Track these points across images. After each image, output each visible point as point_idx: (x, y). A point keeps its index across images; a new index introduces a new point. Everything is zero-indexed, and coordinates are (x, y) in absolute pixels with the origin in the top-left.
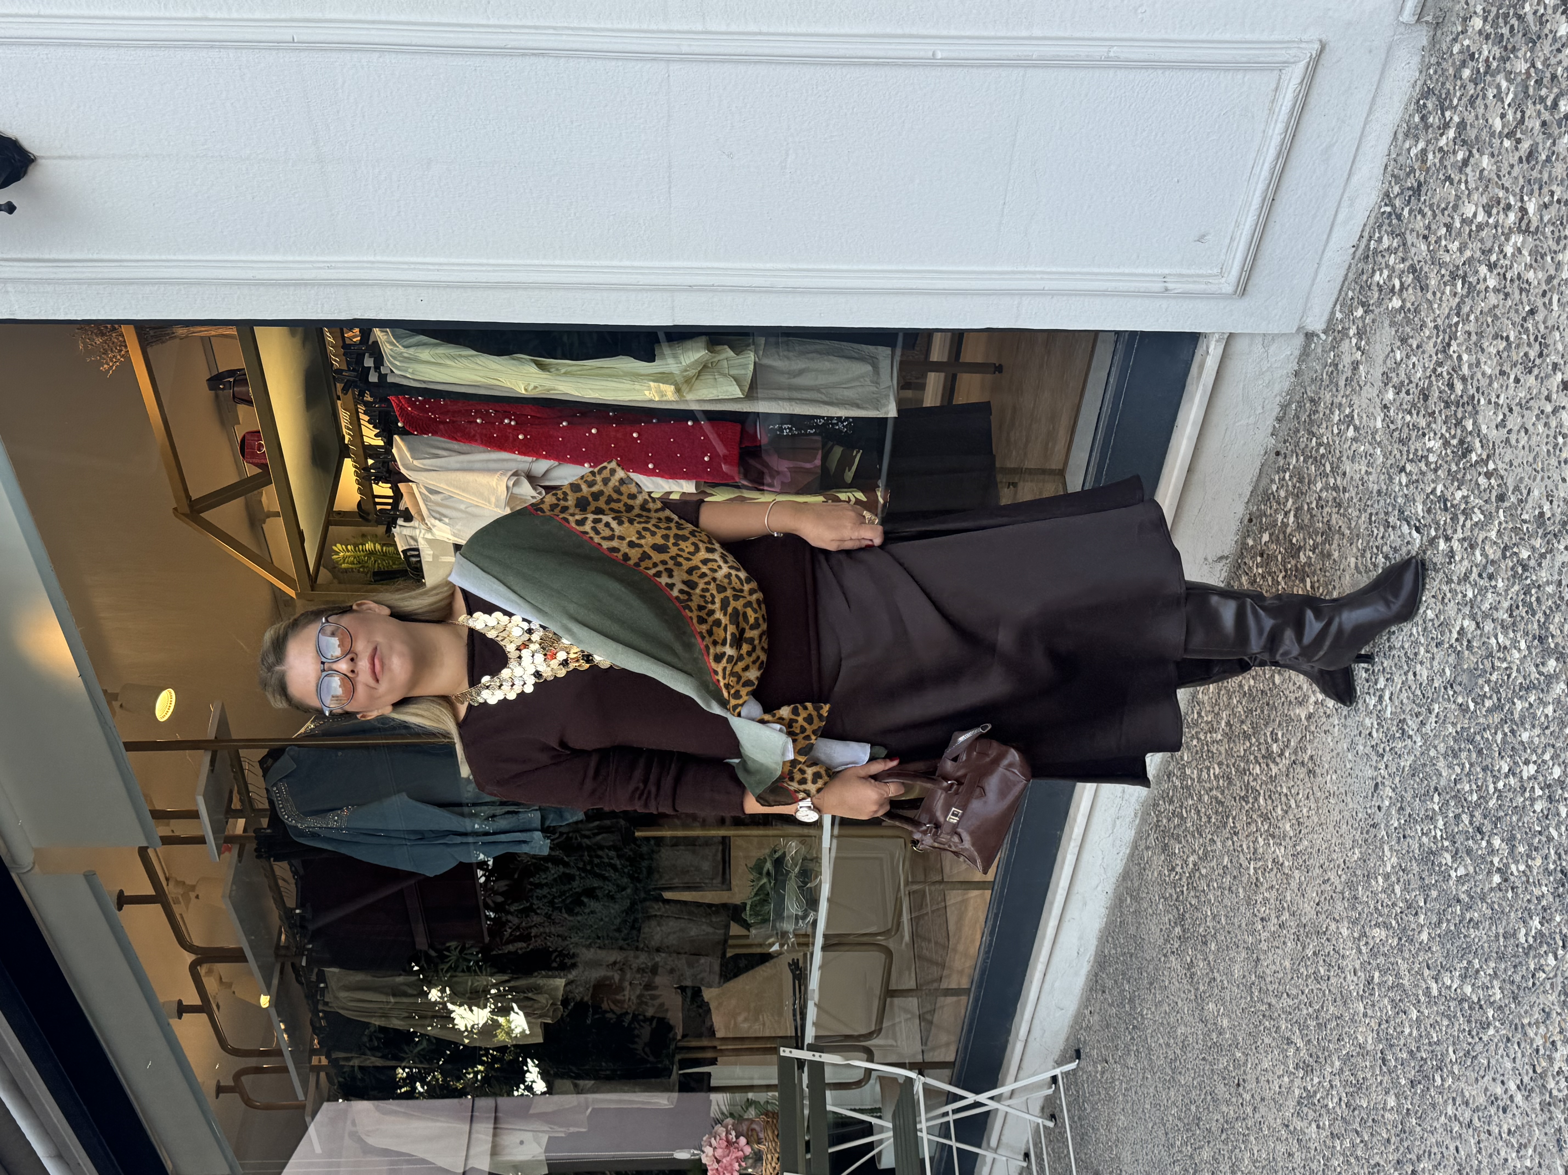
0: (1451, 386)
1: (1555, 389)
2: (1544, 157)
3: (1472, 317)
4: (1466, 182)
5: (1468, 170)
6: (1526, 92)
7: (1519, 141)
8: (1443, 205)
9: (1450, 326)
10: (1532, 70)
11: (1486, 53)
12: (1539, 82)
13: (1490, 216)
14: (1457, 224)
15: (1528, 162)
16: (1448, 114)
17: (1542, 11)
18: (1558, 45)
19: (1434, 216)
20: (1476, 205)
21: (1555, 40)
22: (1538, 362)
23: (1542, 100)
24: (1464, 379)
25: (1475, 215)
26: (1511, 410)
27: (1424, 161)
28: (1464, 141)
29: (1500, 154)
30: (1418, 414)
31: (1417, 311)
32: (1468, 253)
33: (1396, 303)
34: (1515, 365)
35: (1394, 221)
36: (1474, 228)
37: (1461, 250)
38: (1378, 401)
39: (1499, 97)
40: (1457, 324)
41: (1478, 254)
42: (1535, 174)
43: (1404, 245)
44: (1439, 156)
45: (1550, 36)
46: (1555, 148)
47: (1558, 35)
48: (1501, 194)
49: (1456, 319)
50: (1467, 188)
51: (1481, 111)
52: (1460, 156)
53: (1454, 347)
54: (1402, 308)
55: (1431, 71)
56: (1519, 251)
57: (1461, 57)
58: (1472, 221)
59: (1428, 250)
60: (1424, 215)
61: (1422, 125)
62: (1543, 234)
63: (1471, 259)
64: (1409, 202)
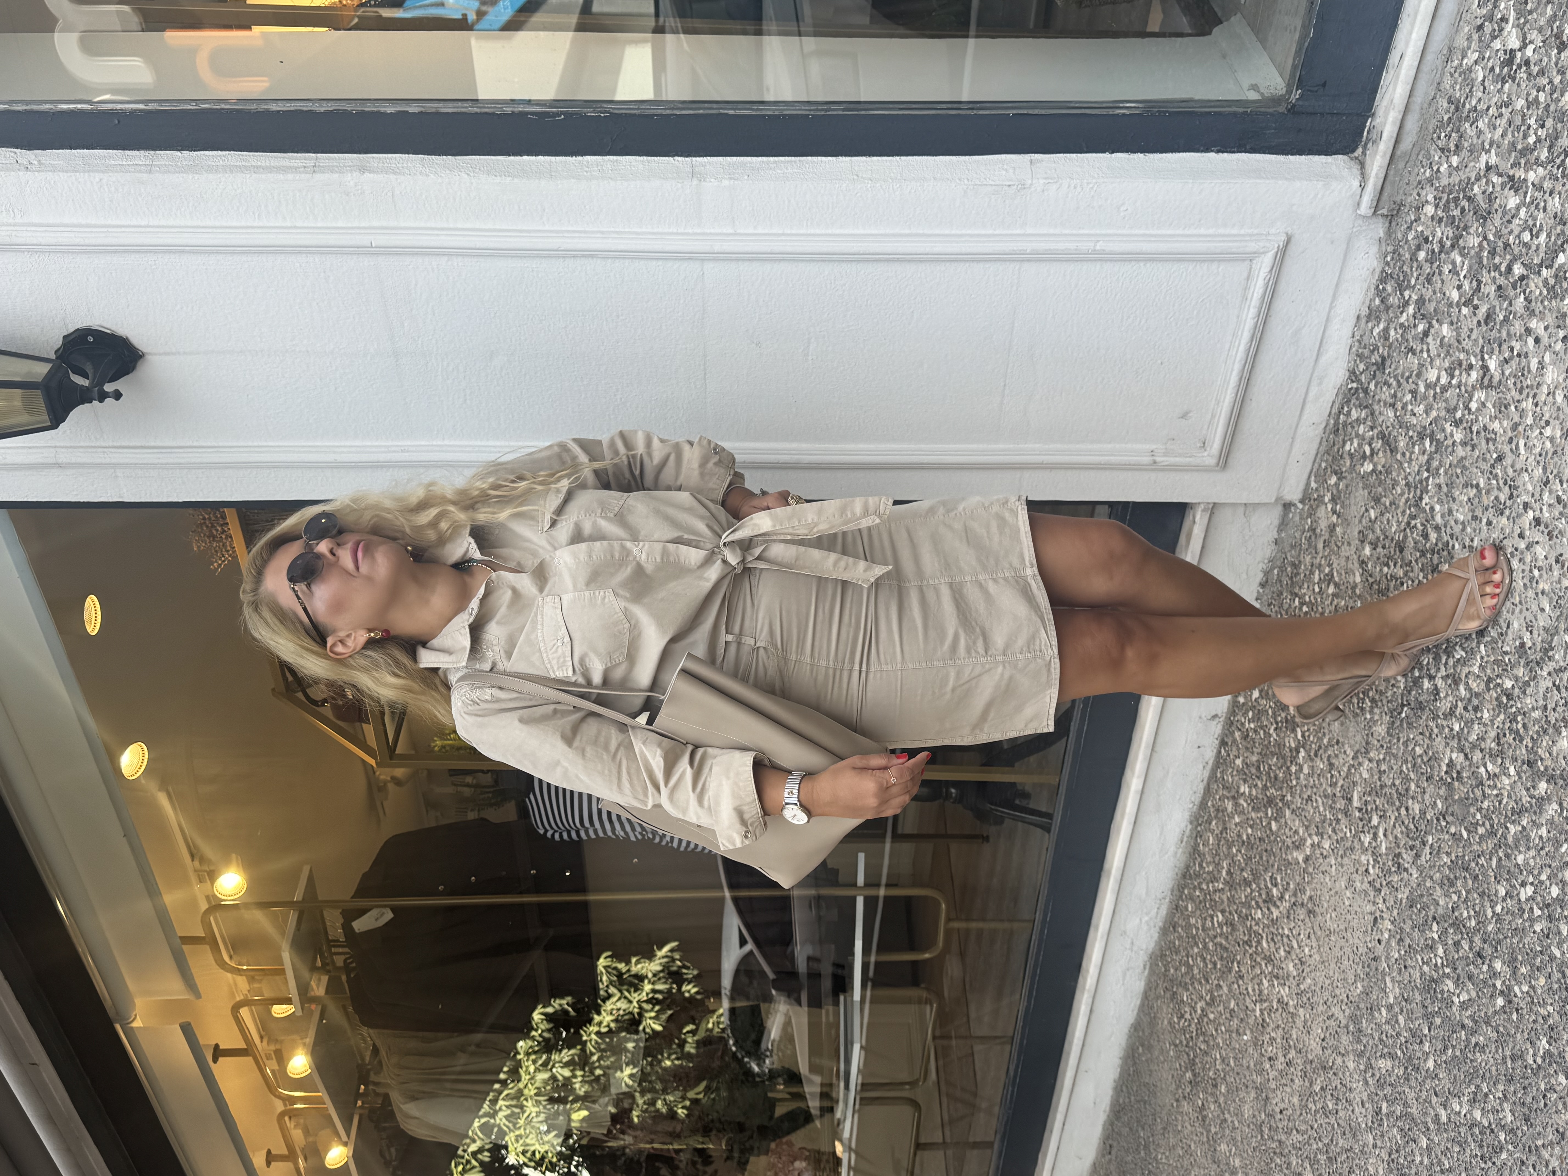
0: (1426, 536)
1: (1527, 526)
2: (1501, 318)
3: (1442, 471)
4: (1428, 351)
5: (1430, 339)
6: (1480, 262)
7: (1476, 307)
8: (1407, 374)
9: (1421, 482)
10: (1485, 243)
11: (1439, 235)
12: (1493, 253)
13: (1452, 377)
14: (1422, 389)
15: (1486, 324)
16: (1407, 294)
17: (1491, 189)
18: (1508, 217)
19: (1399, 385)
20: (1439, 369)
21: (1504, 213)
22: (1508, 503)
23: (1497, 268)
24: (1437, 528)
25: (1438, 378)
27: (1387, 338)
28: (1423, 315)
29: (1458, 320)
30: (1395, 565)
31: (1388, 472)
32: (1434, 414)
33: (1368, 467)
34: (1487, 509)
35: (1361, 395)
36: (1438, 390)
37: (1427, 412)
38: (1355, 557)
39: (1454, 271)
40: (1427, 478)
41: (1443, 413)
42: (1494, 334)
43: (1372, 414)
44: (1400, 331)
45: (1500, 211)
46: (1512, 309)
47: (1508, 208)
48: (1462, 356)
49: (1426, 474)
50: (1429, 356)
51: (1439, 285)
52: (1421, 328)
53: (1426, 499)
54: (1373, 471)
55: (1389, 259)
56: (1484, 405)
57: (1416, 242)
58: (1436, 385)
59: (1396, 416)
60: (1389, 386)
61: (1382, 307)
62: (1506, 386)
63: (1436, 419)
64: (1374, 376)
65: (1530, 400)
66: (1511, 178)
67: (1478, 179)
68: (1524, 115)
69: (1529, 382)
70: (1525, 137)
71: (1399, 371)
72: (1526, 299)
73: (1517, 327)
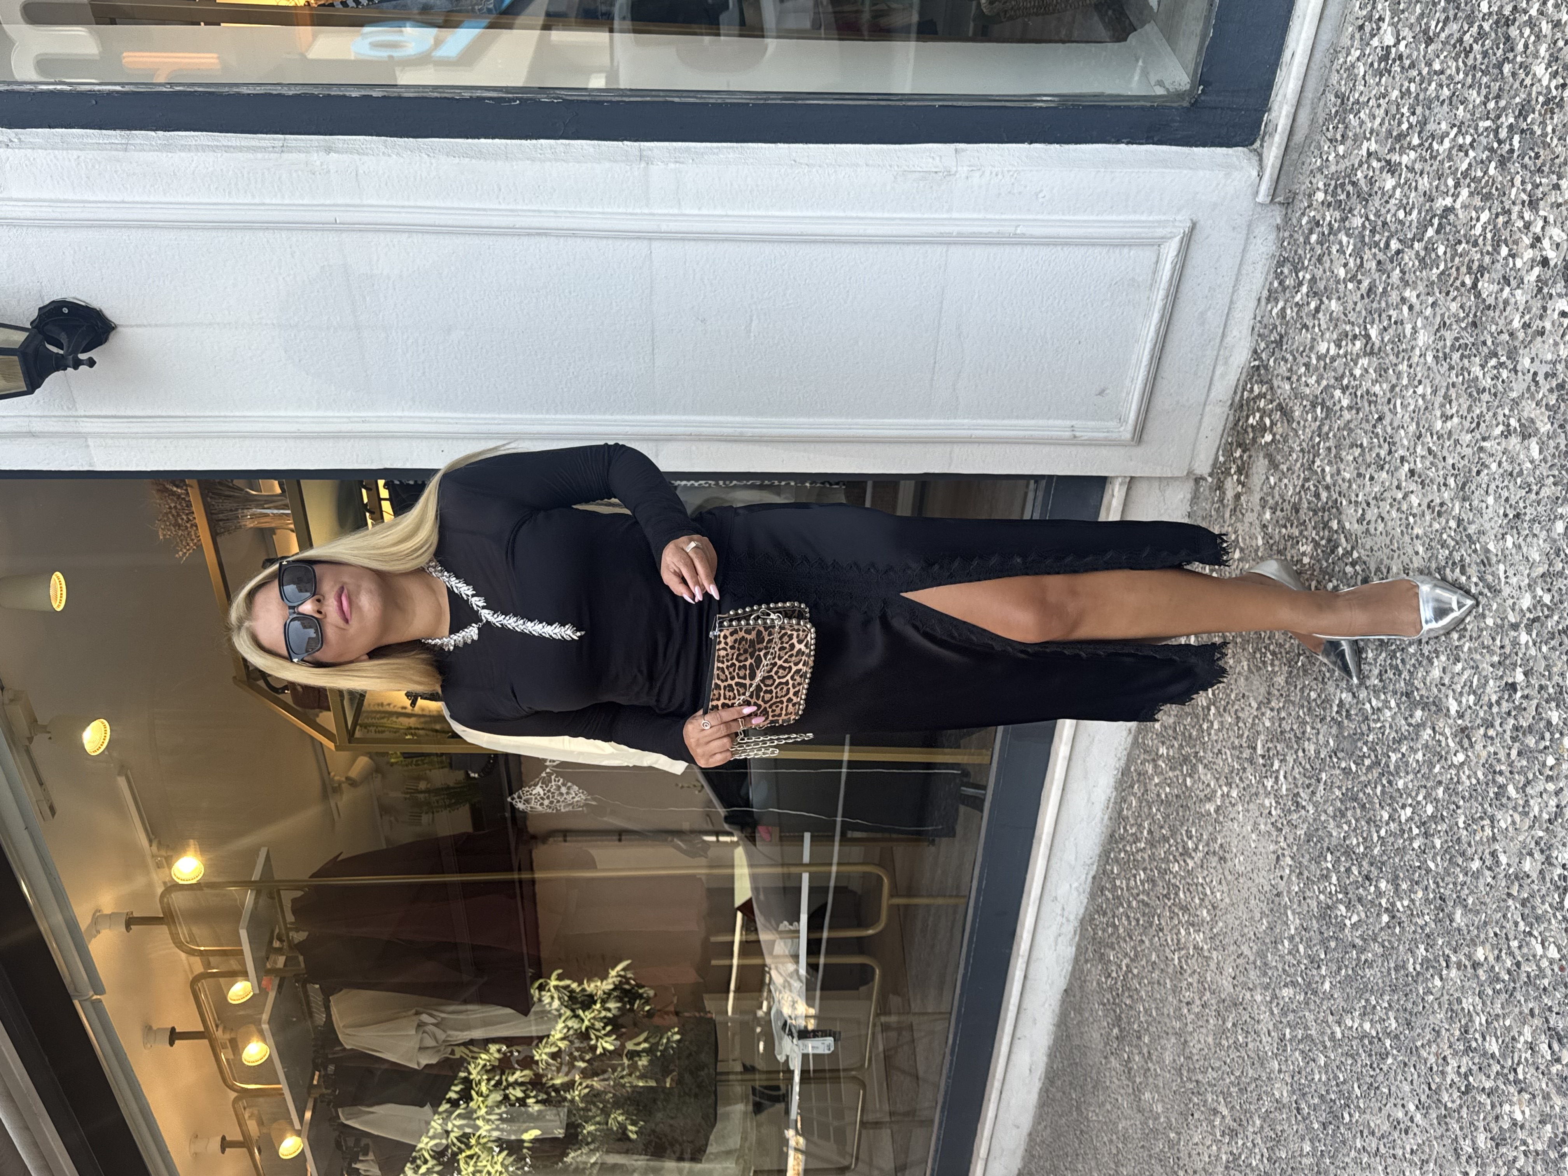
0: (1317, 496)
1: (1404, 478)
2: (1381, 290)
3: (1331, 435)
4: (1319, 325)
5: (1320, 315)
6: (1363, 241)
7: (1360, 282)
8: (1301, 349)
9: (1313, 446)
10: (1367, 223)
11: (1328, 218)
12: (1373, 231)
13: (1340, 347)
14: (1314, 361)
15: (1368, 296)
16: (1301, 275)
17: (1371, 174)
18: (1386, 198)
19: (1295, 359)
20: (1329, 343)
21: (1383, 194)
22: (1388, 458)
23: (1377, 244)
24: (1327, 488)
25: (1328, 350)
26: (1368, 504)
27: (1284, 317)
28: (1315, 293)
29: (1345, 296)
30: (1292, 526)
31: (1285, 441)
32: (1324, 383)
33: (1268, 438)
34: (1369, 466)
35: (1262, 372)
36: (1328, 361)
37: (1318, 382)
38: (1257, 522)
39: (1341, 251)
40: (1319, 443)
41: (1333, 381)
42: (1375, 305)
43: (1272, 388)
44: (1295, 310)
45: (1379, 193)
46: (1390, 281)
47: (1386, 189)
48: (1348, 328)
49: (1317, 439)
50: (1320, 330)
51: (1328, 265)
52: (1313, 305)
53: (1318, 463)
54: (1273, 441)
55: (1285, 244)
56: (1366, 371)
57: (1309, 226)
58: (1326, 356)
59: (1292, 389)
60: (1286, 361)
61: (1280, 289)
62: (1385, 352)
63: (1327, 387)
64: (1273, 353)
65: (1406, 362)
66: (1388, 162)
67: (1360, 165)
68: (1398, 105)
69: (1404, 346)
70: (1400, 124)
71: (1295, 347)
72: (1401, 271)
73: (1394, 297)
